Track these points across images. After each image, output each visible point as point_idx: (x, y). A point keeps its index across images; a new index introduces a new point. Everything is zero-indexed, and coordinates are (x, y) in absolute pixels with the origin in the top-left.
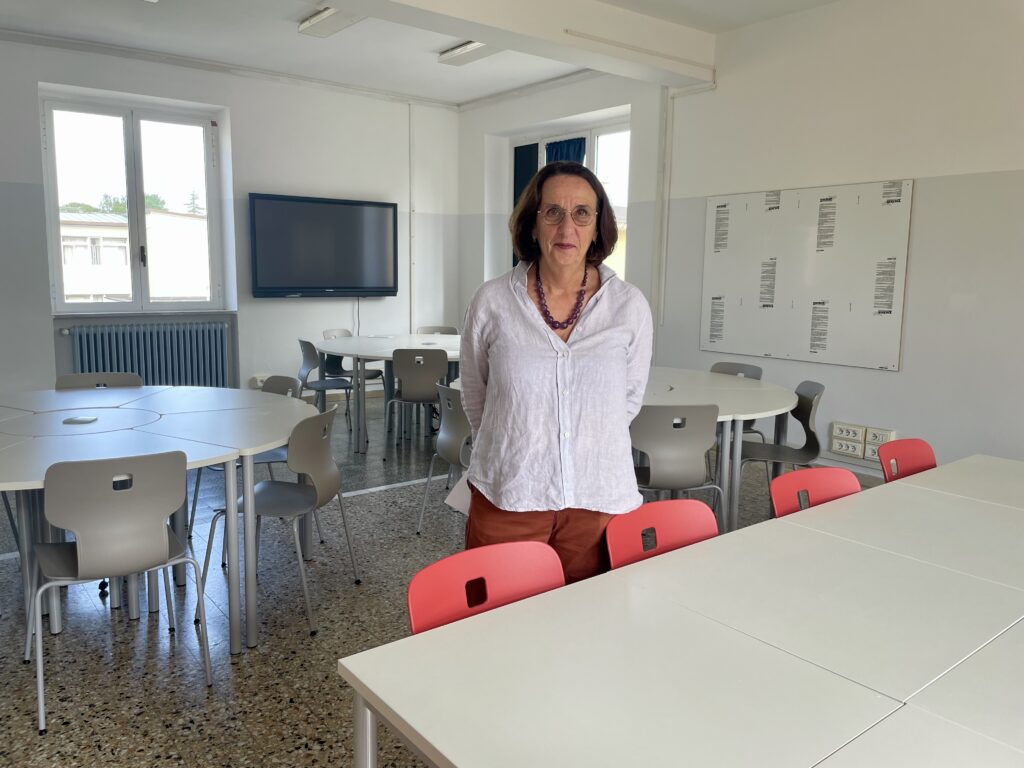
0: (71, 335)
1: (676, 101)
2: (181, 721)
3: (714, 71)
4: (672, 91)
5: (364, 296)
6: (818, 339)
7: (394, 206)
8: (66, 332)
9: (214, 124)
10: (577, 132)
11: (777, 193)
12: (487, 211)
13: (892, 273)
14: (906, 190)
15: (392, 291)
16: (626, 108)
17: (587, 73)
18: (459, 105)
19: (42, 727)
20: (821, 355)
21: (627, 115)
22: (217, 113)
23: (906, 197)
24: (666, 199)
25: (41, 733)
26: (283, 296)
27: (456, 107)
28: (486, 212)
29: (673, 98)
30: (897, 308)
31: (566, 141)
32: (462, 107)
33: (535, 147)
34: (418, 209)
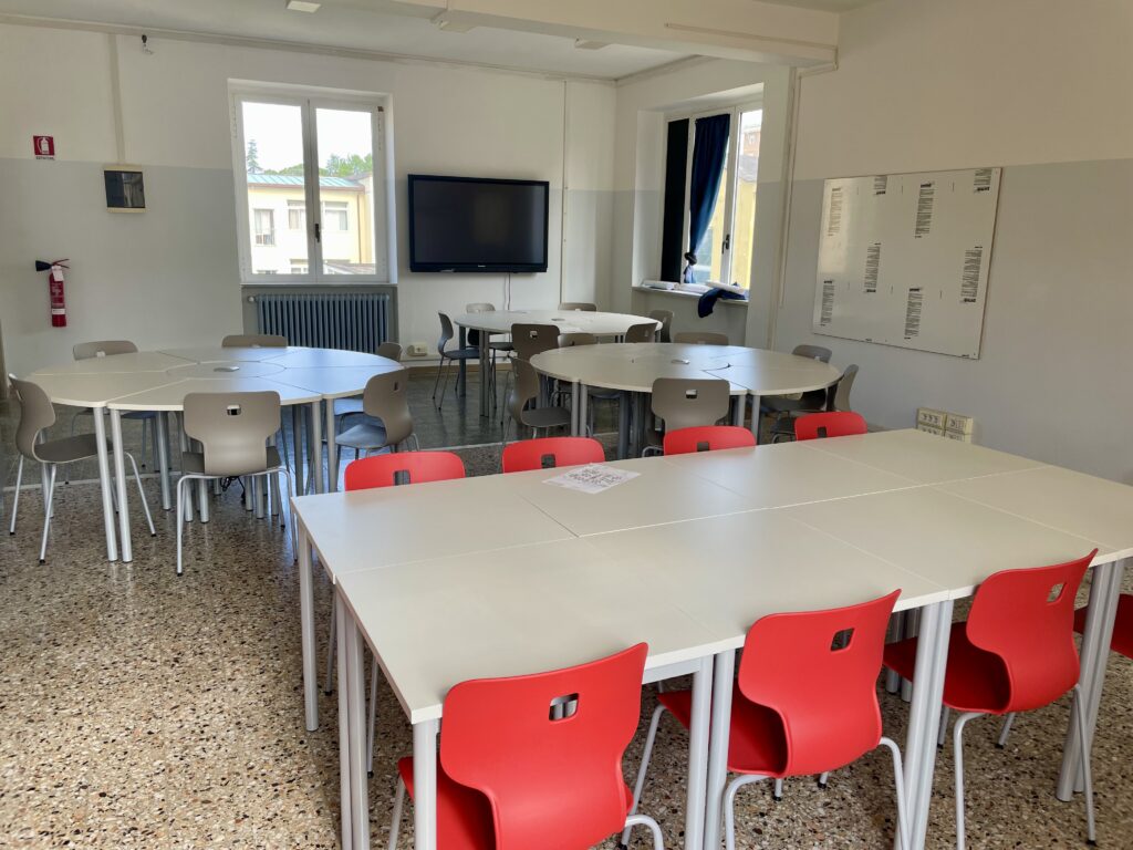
0: (256, 301)
1: (803, 80)
2: (270, 577)
3: (837, 51)
4: (800, 71)
5: (516, 272)
6: (911, 327)
7: (546, 184)
8: (252, 299)
9: (381, 109)
10: (721, 108)
11: (884, 177)
12: (638, 186)
13: (978, 261)
14: (995, 177)
15: (542, 267)
16: (759, 87)
17: (697, 59)
18: (616, 80)
19: (179, 571)
20: (914, 342)
21: (759, 93)
22: (383, 99)
23: (994, 185)
24: (790, 180)
25: (179, 575)
26: (438, 271)
27: (613, 82)
28: (636, 188)
29: (800, 78)
30: (980, 298)
31: (713, 117)
32: (619, 83)
33: (685, 122)
34: (571, 186)
